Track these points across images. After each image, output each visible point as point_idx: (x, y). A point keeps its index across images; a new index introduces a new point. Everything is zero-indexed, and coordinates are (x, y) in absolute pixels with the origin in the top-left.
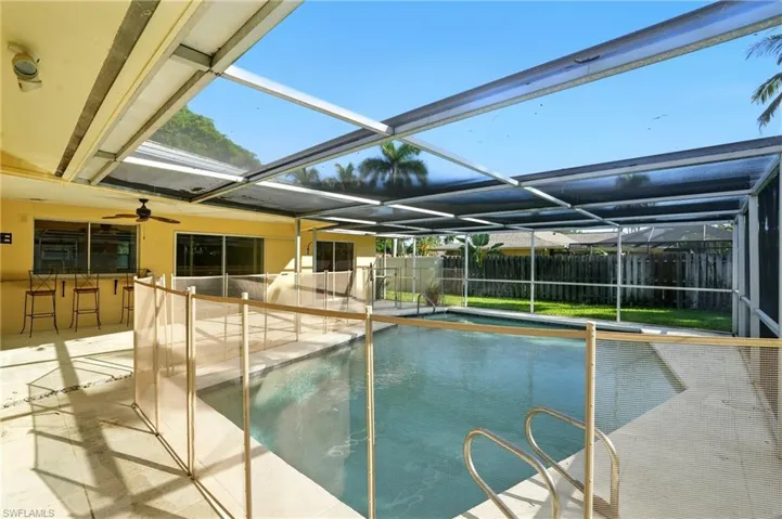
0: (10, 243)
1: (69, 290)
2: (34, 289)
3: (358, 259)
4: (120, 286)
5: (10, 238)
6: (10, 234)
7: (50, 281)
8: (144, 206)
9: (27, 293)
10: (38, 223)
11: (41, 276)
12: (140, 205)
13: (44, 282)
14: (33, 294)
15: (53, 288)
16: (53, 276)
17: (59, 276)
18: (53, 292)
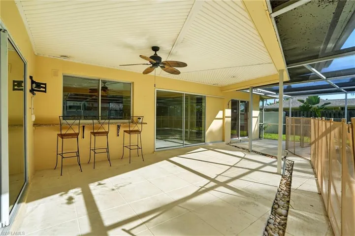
0: (45, 92)
1: (87, 132)
2: (64, 132)
3: (253, 111)
4: (122, 130)
5: (45, 88)
6: (45, 84)
7: (74, 125)
8: (156, 54)
9: (58, 135)
10: (65, 77)
11: (68, 121)
12: (153, 53)
13: (70, 127)
14: (62, 136)
15: (77, 132)
16: (77, 121)
17: (82, 121)
18: (77, 135)
